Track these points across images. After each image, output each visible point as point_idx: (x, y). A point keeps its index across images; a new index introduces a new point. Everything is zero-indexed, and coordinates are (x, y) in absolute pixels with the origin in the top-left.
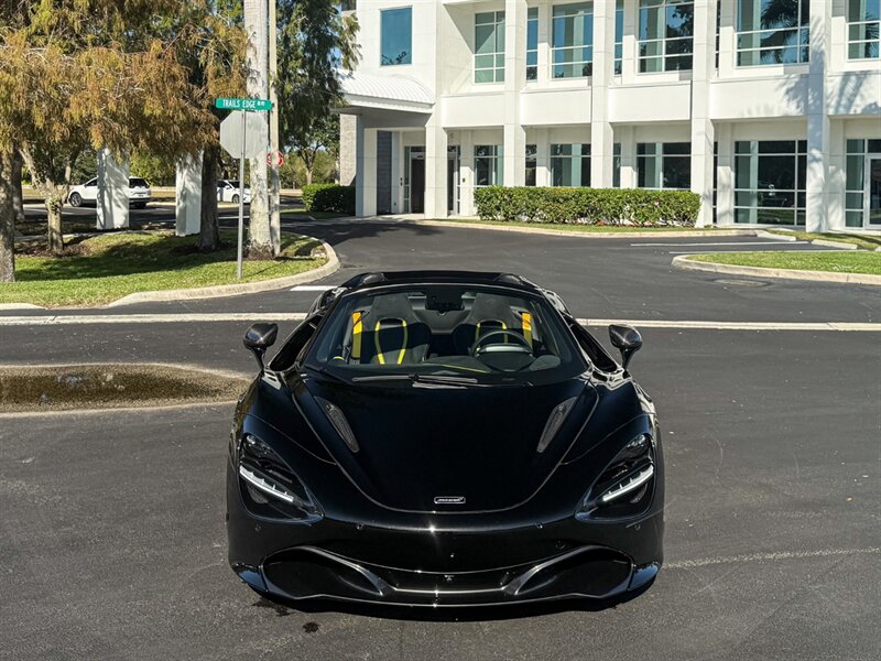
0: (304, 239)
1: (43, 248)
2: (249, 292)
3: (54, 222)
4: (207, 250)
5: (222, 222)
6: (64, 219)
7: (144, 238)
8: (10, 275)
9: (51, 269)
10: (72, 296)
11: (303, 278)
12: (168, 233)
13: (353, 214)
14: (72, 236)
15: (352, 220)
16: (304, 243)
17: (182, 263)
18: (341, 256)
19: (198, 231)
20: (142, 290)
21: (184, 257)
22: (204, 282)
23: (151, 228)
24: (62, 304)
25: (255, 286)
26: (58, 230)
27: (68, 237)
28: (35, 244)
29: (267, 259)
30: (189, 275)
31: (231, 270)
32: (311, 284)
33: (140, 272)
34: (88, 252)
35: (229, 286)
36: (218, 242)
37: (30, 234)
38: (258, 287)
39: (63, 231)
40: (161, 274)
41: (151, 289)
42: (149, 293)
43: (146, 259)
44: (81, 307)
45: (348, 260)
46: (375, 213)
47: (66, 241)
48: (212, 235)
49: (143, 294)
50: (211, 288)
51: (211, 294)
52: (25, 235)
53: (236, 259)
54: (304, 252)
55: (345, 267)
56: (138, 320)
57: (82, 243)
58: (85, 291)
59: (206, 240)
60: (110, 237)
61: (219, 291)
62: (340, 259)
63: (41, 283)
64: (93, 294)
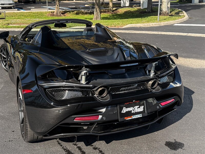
0: (177, 10)
1: (108, 11)
2: (161, 25)
3: (111, 5)
4: (149, 12)
5: (154, 5)
6: (113, 4)
7: (132, 9)
8: (99, 18)
9: (110, 17)
10: (114, 24)
11: (177, 21)
12: (139, 8)
13: (191, 2)
14: (115, 8)
15: (191, 4)
16: (177, 11)
17: (142, 16)
18: (188, 15)
19: (146, 7)
20: (131, 23)
21: (143, 14)
22: (148, 22)
23: (135, 6)
24: (111, 27)
25: (163, 24)
26: (112, 7)
27: (114, 9)
28: (107, 10)
29: (167, 15)
30: (144, 19)
31: (156, 18)
32: (180, 23)
33: (131, 18)
34: (119, 12)
35: (155, 23)
36: (152, 10)
37: (106, 8)
38: (164, 24)
39: (113, 7)
40: (137, 19)
41: (134, 23)
42: (133, 24)
43: (133, 15)
44: (116, 27)
45: (190, 16)
46: (198, 2)
47: (114, 10)
48: (150, 9)
49: (132, 24)
50: (150, 24)
51: (150, 25)
52: (105, 8)
53: (157, 15)
54: (177, 13)
55: (190, 18)
56: (130, 32)
57: (117, 10)
58: (117, 23)
59: (149, 10)
60: (124, 9)
61: (153, 25)
62: (188, 16)
63: (106, 20)
64: (119, 24)
